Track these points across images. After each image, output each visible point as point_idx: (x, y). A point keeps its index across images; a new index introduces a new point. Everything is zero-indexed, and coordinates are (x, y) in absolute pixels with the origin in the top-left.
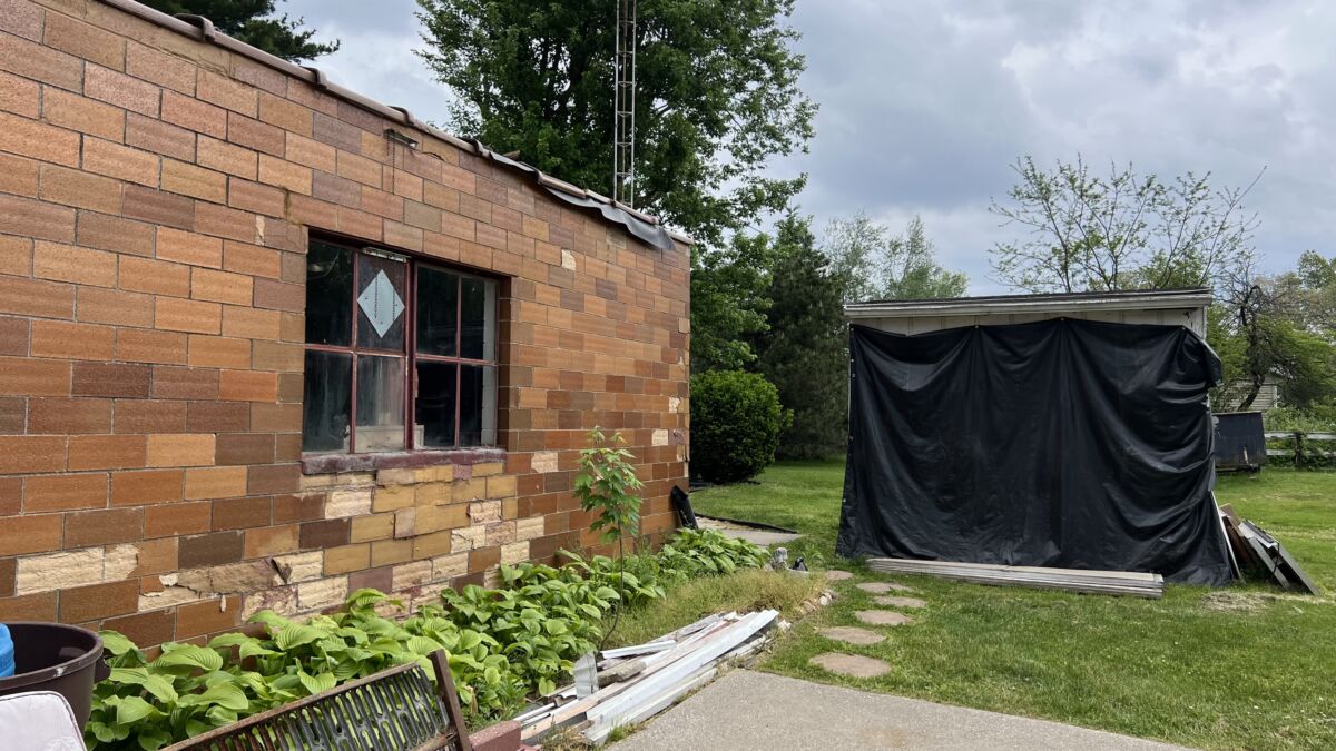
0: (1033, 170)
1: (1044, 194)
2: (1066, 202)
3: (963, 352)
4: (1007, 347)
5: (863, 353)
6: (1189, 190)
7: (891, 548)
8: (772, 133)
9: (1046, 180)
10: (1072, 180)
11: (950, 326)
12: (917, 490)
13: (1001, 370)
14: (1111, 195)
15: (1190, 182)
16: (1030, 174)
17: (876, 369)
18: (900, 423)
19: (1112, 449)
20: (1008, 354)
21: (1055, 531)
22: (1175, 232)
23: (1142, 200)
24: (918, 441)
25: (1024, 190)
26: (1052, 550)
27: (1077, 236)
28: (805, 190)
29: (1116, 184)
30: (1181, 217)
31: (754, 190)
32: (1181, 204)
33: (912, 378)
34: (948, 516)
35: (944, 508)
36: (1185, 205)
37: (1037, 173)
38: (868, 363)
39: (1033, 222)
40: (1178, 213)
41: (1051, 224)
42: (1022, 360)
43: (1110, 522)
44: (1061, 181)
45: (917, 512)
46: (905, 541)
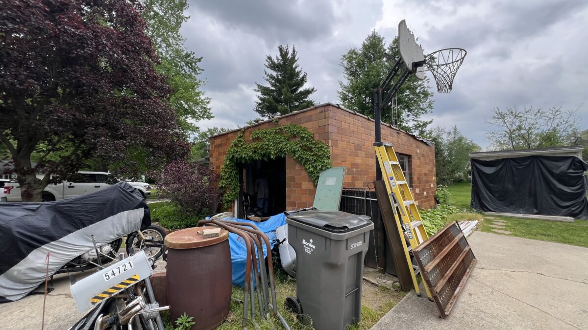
0: (499, 111)
1: (503, 117)
2: (509, 119)
3: (504, 165)
4: (518, 163)
5: (475, 165)
6: (554, 112)
7: (486, 210)
8: (422, 109)
9: (503, 113)
10: (512, 113)
11: (500, 158)
12: (492, 197)
13: (516, 168)
14: (525, 116)
15: (554, 110)
16: (498, 112)
17: (479, 169)
18: (486, 181)
19: (552, 186)
20: (518, 164)
21: (536, 207)
22: (550, 124)
23: (536, 116)
24: (492, 185)
25: (496, 117)
26: (535, 211)
27: (515, 127)
28: (432, 123)
29: (526, 112)
30: (551, 120)
31: (418, 124)
32: (551, 116)
33: (489, 170)
34: (501, 203)
35: (500, 201)
36: (553, 117)
37: (500, 112)
38: (477, 168)
39: (499, 125)
40: (550, 119)
41: (505, 125)
42: (522, 165)
43: (553, 204)
44: (508, 113)
45: (492, 202)
46: (490, 208)
